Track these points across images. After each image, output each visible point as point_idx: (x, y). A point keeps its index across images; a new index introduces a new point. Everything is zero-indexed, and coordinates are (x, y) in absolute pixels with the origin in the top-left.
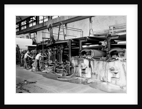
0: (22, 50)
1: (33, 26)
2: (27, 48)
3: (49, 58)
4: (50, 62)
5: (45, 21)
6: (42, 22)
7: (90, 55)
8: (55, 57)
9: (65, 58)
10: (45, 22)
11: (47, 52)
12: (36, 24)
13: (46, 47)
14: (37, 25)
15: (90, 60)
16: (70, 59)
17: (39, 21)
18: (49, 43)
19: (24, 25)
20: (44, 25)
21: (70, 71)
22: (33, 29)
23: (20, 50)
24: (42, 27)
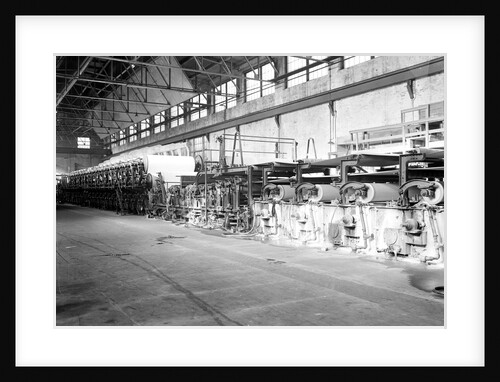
0: (170, 185)
1: (200, 119)
2: (179, 180)
3: (218, 200)
4: (219, 208)
5: (230, 105)
6: (223, 108)
7: (279, 194)
8: (227, 198)
9: (243, 201)
10: (230, 109)
11: (213, 188)
12: (209, 113)
13: (212, 179)
14: (210, 117)
15: (274, 204)
16: (251, 202)
17: (214, 105)
18: (218, 170)
19: (179, 116)
20: (228, 118)
21: (248, 224)
22: (201, 126)
23: (165, 185)
24: (222, 123)
